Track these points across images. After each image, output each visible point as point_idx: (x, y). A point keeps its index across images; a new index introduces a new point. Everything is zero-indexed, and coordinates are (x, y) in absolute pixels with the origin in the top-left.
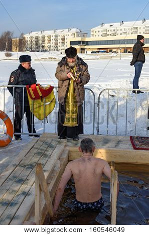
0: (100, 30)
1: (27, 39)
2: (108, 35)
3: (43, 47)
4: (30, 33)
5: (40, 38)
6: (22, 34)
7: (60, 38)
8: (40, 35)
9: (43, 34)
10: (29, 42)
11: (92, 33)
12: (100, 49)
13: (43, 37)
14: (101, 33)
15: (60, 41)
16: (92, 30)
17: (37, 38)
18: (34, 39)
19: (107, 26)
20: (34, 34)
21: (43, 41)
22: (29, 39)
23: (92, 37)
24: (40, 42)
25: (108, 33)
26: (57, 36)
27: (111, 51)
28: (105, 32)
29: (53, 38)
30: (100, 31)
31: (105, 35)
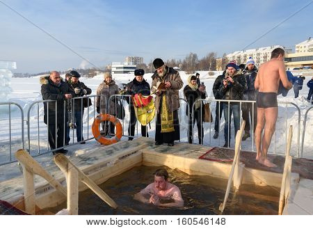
0: (307, 45)
5: (242, 58)
6: (225, 55)
7: (262, 56)
8: (242, 54)
9: (245, 53)
11: (296, 49)
12: (304, 65)
13: (245, 56)
14: (307, 49)
15: (262, 59)
16: (297, 46)
17: (239, 57)
18: (236, 58)
20: (236, 54)
21: (245, 60)
23: (296, 53)
24: (242, 61)
26: (258, 54)
28: (312, 47)
29: (255, 56)
30: (307, 47)
31: (312, 50)
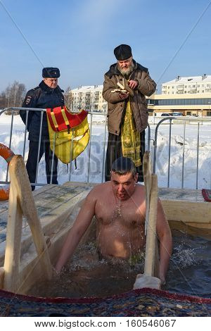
0: (175, 85)
1: (74, 96)
2: (186, 92)
3: (96, 106)
4: (79, 87)
5: (93, 94)
8: (93, 90)
9: (97, 89)
10: (77, 100)
11: (163, 90)
12: (173, 110)
13: (97, 94)
14: (175, 90)
16: (163, 85)
17: (88, 95)
18: (84, 96)
19: (184, 80)
21: (97, 99)
22: (77, 96)
23: (163, 94)
24: (93, 100)
25: (185, 89)
27: (189, 114)
28: (182, 89)
30: (175, 87)
31: (182, 92)
